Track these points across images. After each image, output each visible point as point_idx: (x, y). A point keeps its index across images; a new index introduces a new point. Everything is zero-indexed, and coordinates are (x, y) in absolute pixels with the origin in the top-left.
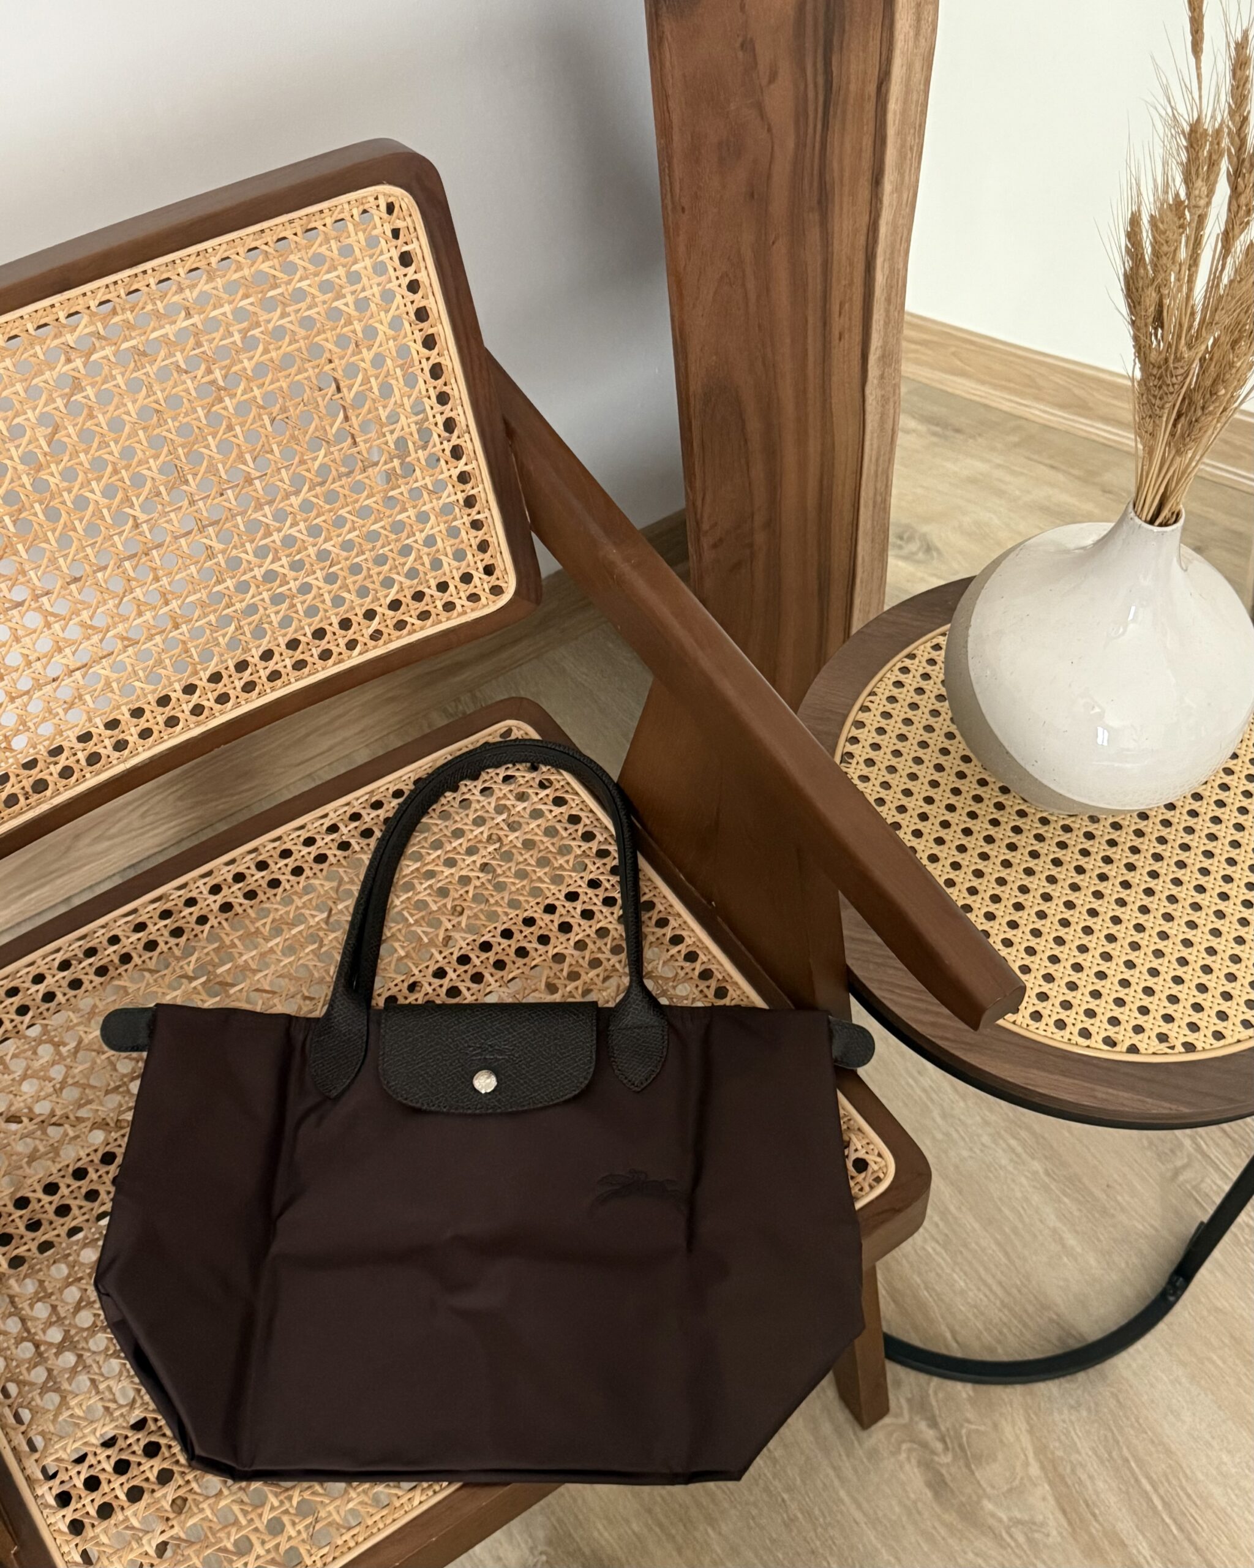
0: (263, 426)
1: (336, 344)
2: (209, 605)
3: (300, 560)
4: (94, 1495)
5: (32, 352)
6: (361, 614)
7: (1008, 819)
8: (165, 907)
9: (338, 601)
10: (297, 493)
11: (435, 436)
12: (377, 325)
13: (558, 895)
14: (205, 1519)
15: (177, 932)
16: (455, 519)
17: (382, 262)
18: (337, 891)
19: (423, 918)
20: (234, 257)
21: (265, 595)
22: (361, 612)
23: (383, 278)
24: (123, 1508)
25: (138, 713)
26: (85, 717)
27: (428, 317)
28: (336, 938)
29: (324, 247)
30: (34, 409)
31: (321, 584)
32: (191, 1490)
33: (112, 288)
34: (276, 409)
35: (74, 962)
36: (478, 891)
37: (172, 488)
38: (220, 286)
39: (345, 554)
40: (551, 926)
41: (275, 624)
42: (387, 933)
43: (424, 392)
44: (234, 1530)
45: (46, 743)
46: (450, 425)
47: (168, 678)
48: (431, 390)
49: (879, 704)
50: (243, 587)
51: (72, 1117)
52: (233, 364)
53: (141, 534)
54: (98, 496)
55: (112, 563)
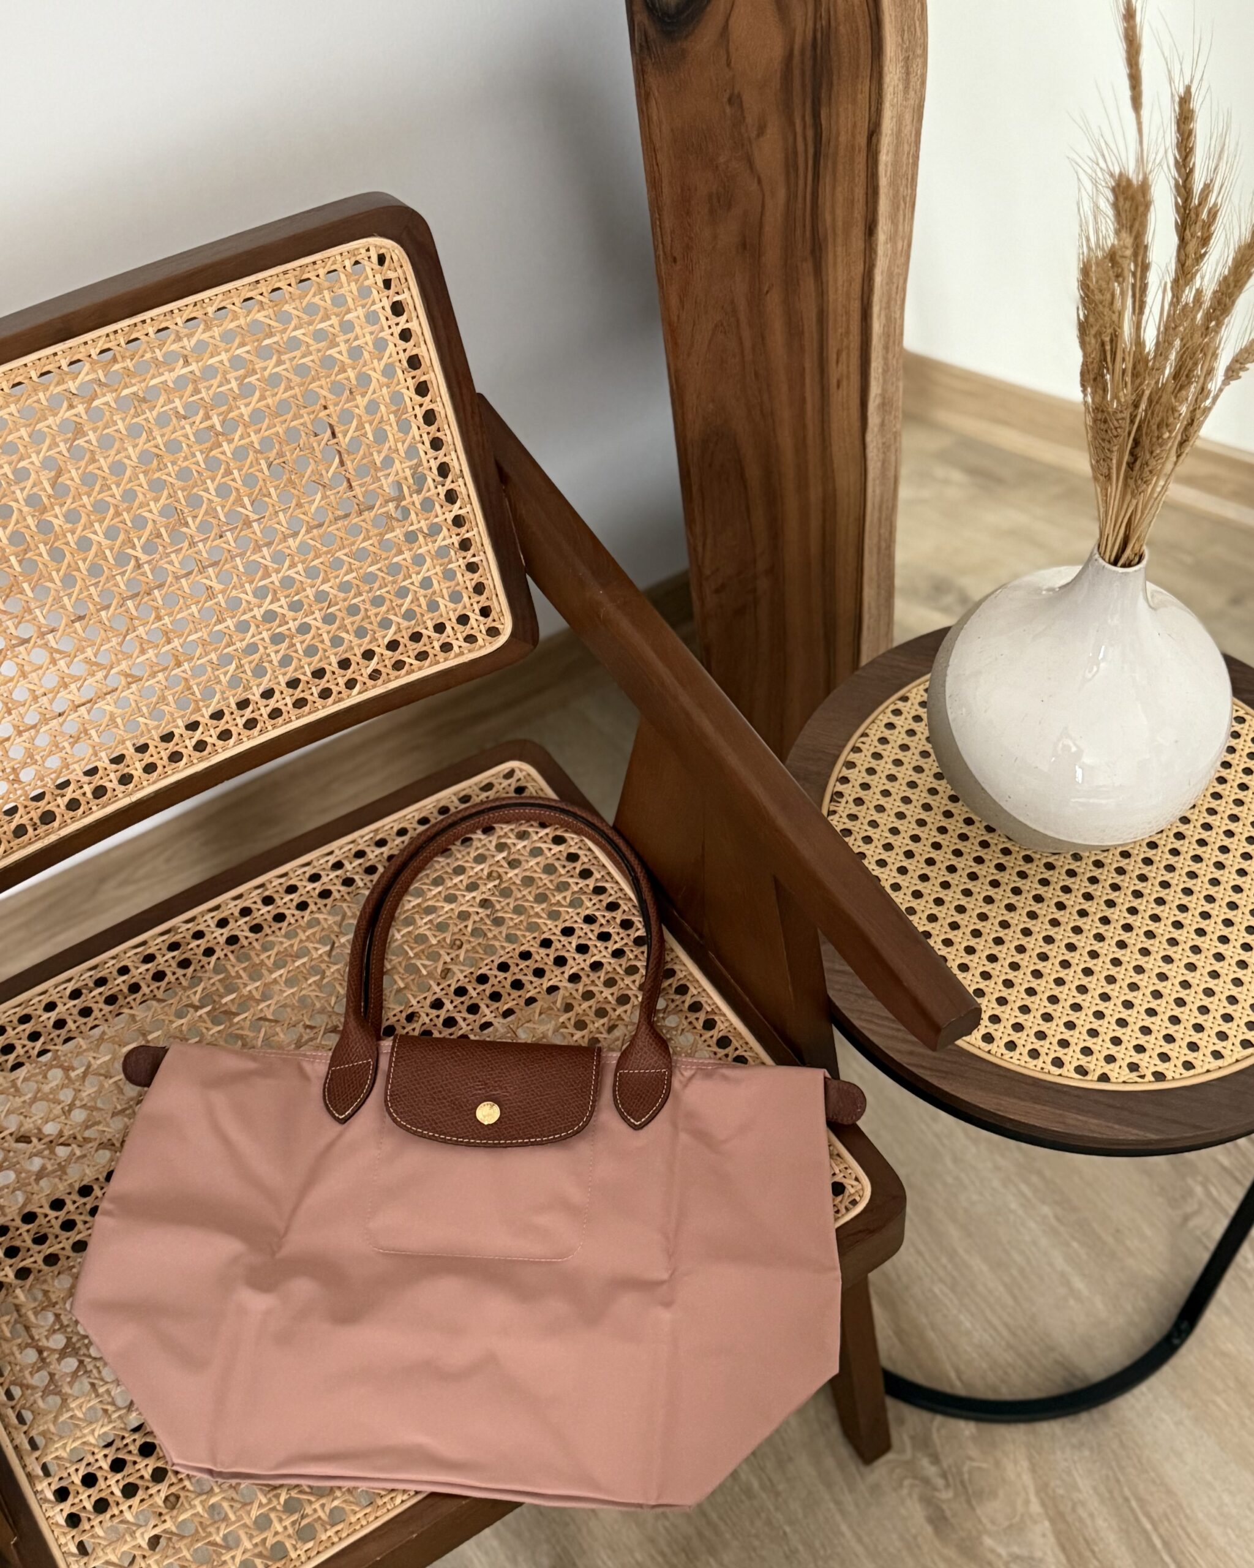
0: (261, 471)
1: (330, 391)
2: (210, 644)
3: (300, 601)
4: (91, 1491)
5: (35, 398)
6: (359, 653)
7: (993, 856)
8: (173, 940)
9: (336, 641)
10: (295, 534)
11: (430, 480)
12: (371, 373)
13: (555, 930)
14: (197, 1514)
15: (185, 964)
16: (450, 562)
17: (375, 311)
18: (340, 926)
19: (423, 951)
20: (230, 306)
21: (265, 635)
22: (359, 652)
23: (376, 328)
24: (118, 1504)
25: (142, 749)
26: (91, 751)
27: (421, 365)
28: (338, 970)
29: (317, 298)
30: (38, 453)
31: (319, 624)
32: (184, 1488)
33: (112, 337)
34: (272, 455)
35: (84, 991)
36: (477, 925)
37: (173, 530)
38: (217, 335)
39: (342, 595)
40: (546, 960)
41: (275, 663)
42: (388, 966)
43: (418, 438)
44: (223, 1526)
45: (53, 776)
46: (444, 470)
47: (172, 714)
48: (425, 436)
49: (870, 745)
50: (243, 627)
51: (79, 1138)
52: (230, 410)
53: (144, 574)
54: (101, 538)
55: (114, 603)
